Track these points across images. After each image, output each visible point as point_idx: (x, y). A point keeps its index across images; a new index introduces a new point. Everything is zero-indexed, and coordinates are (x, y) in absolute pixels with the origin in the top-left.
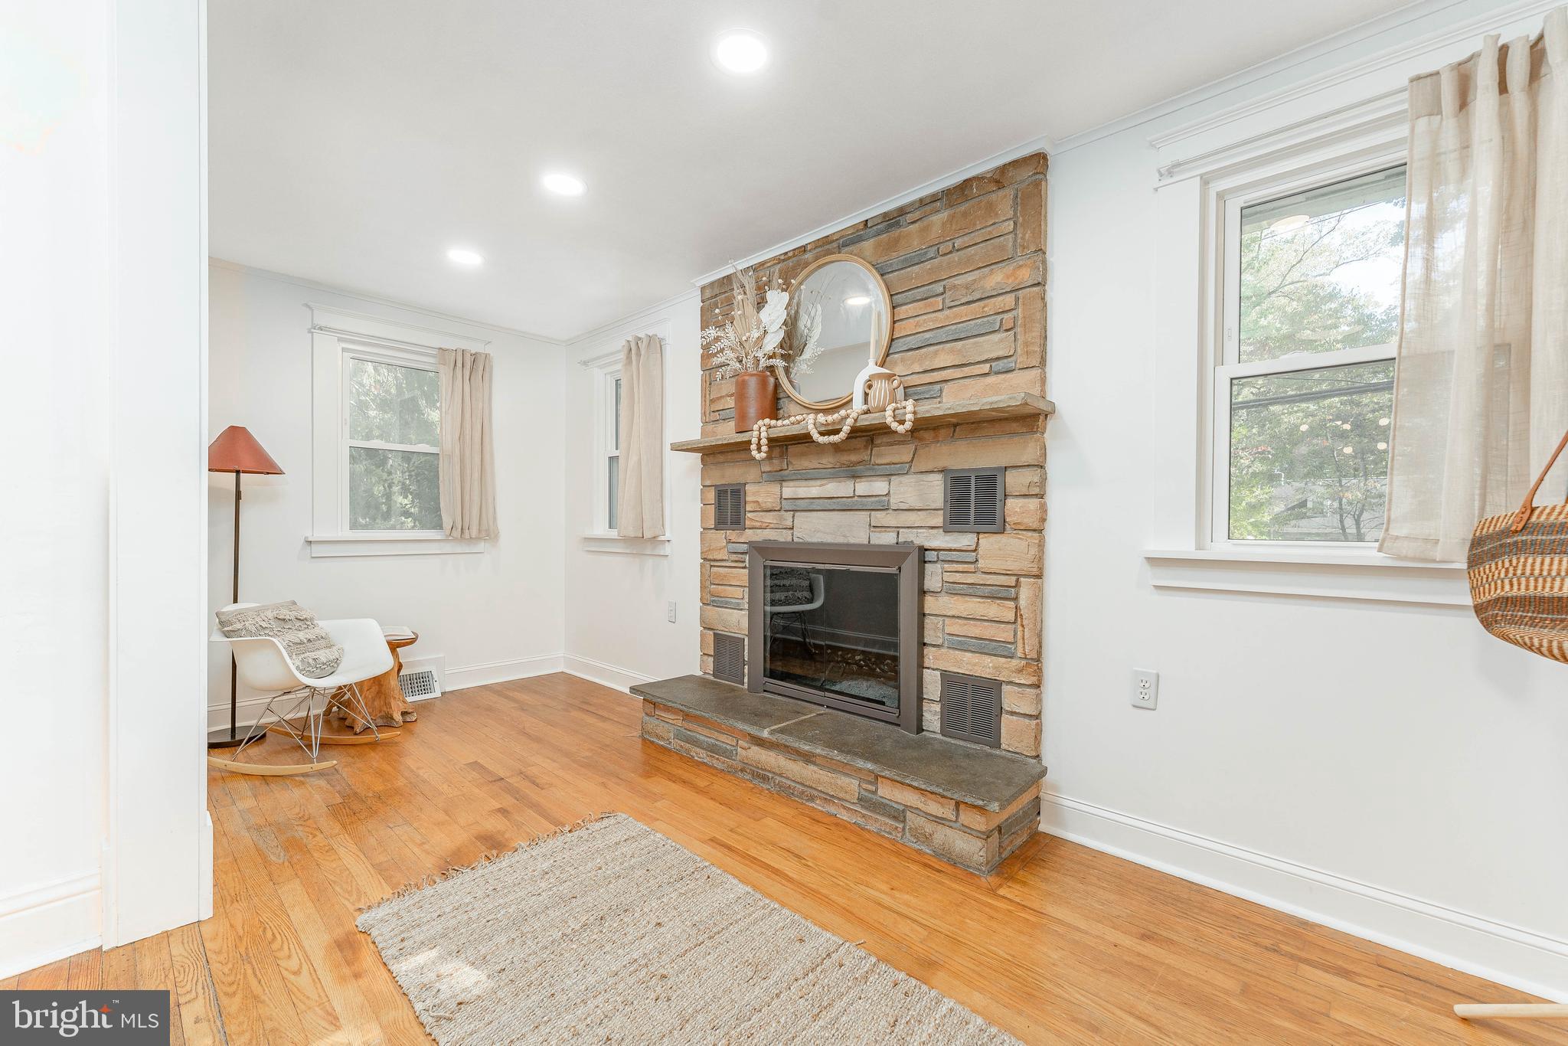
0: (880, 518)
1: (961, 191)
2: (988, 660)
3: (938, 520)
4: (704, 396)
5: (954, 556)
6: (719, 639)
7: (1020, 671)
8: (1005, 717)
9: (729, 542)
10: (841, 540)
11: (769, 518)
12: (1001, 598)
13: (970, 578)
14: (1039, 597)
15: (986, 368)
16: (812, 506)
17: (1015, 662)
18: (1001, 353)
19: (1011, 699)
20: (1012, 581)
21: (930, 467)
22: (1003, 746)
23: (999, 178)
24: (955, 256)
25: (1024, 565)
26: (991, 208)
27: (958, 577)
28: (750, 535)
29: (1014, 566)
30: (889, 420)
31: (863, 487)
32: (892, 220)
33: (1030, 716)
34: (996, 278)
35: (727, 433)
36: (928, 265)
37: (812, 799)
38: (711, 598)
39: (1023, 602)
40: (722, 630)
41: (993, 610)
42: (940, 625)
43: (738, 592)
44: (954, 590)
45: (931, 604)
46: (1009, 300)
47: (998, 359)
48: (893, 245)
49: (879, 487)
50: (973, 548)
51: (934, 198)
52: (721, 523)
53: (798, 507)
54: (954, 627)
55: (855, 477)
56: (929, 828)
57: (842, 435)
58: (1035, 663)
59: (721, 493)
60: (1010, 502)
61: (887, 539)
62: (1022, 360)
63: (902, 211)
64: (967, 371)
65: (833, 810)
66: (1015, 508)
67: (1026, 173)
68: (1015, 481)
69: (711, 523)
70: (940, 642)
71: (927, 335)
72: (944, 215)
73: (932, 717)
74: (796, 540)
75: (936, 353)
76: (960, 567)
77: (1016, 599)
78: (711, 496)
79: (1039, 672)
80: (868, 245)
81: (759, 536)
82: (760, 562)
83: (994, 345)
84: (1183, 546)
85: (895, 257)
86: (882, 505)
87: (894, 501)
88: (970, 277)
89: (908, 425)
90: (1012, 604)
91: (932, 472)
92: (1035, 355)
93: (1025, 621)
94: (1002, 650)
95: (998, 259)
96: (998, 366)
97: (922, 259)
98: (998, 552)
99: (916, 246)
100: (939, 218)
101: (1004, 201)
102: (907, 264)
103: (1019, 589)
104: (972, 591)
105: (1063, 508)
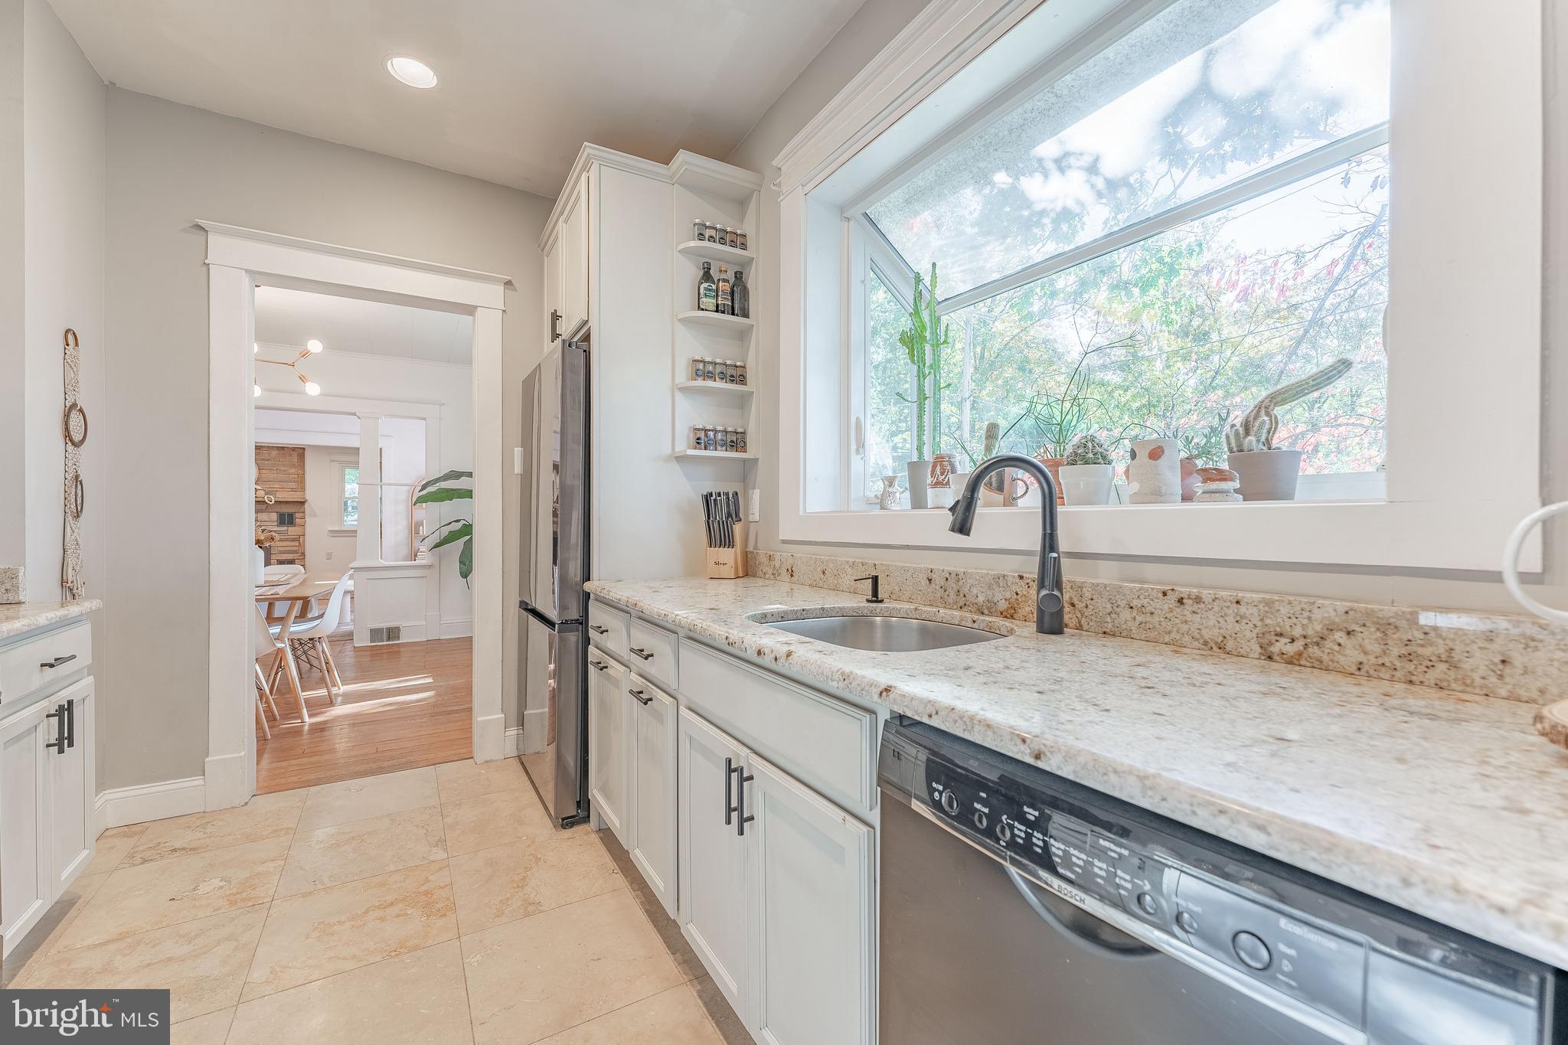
3: (276, 523)
5: (281, 532)
7: (301, 556)
12: (295, 541)
13: (286, 537)
14: (304, 541)
15: (289, 490)
18: (294, 488)
20: (298, 537)
23: (294, 449)
24: (279, 462)
27: (282, 537)
29: (298, 534)
30: (266, 501)
34: (291, 471)
36: (273, 461)
39: (301, 541)
41: (292, 544)
42: (277, 548)
45: (273, 544)
46: (296, 476)
50: (287, 530)
54: (282, 548)
58: (303, 554)
60: (296, 519)
62: (299, 490)
64: (284, 490)
66: (297, 521)
68: (297, 515)
70: (276, 552)
71: (271, 479)
72: (276, 452)
75: (274, 484)
76: (283, 534)
83: (293, 485)
84: (336, 528)
85: (261, 457)
88: (285, 469)
89: (273, 502)
90: (298, 542)
91: (273, 512)
92: (303, 489)
93: (302, 545)
94: (296, 552)
95: (294, 466)
96: (292, 490)
97: (269, 460)
98: (292, 531)
99: (267, 457)
100: (274, 453)
101: (295, 459)
102: (263, 460)
103: (299, 539)
104: (286, 540)
105: (310, 521)
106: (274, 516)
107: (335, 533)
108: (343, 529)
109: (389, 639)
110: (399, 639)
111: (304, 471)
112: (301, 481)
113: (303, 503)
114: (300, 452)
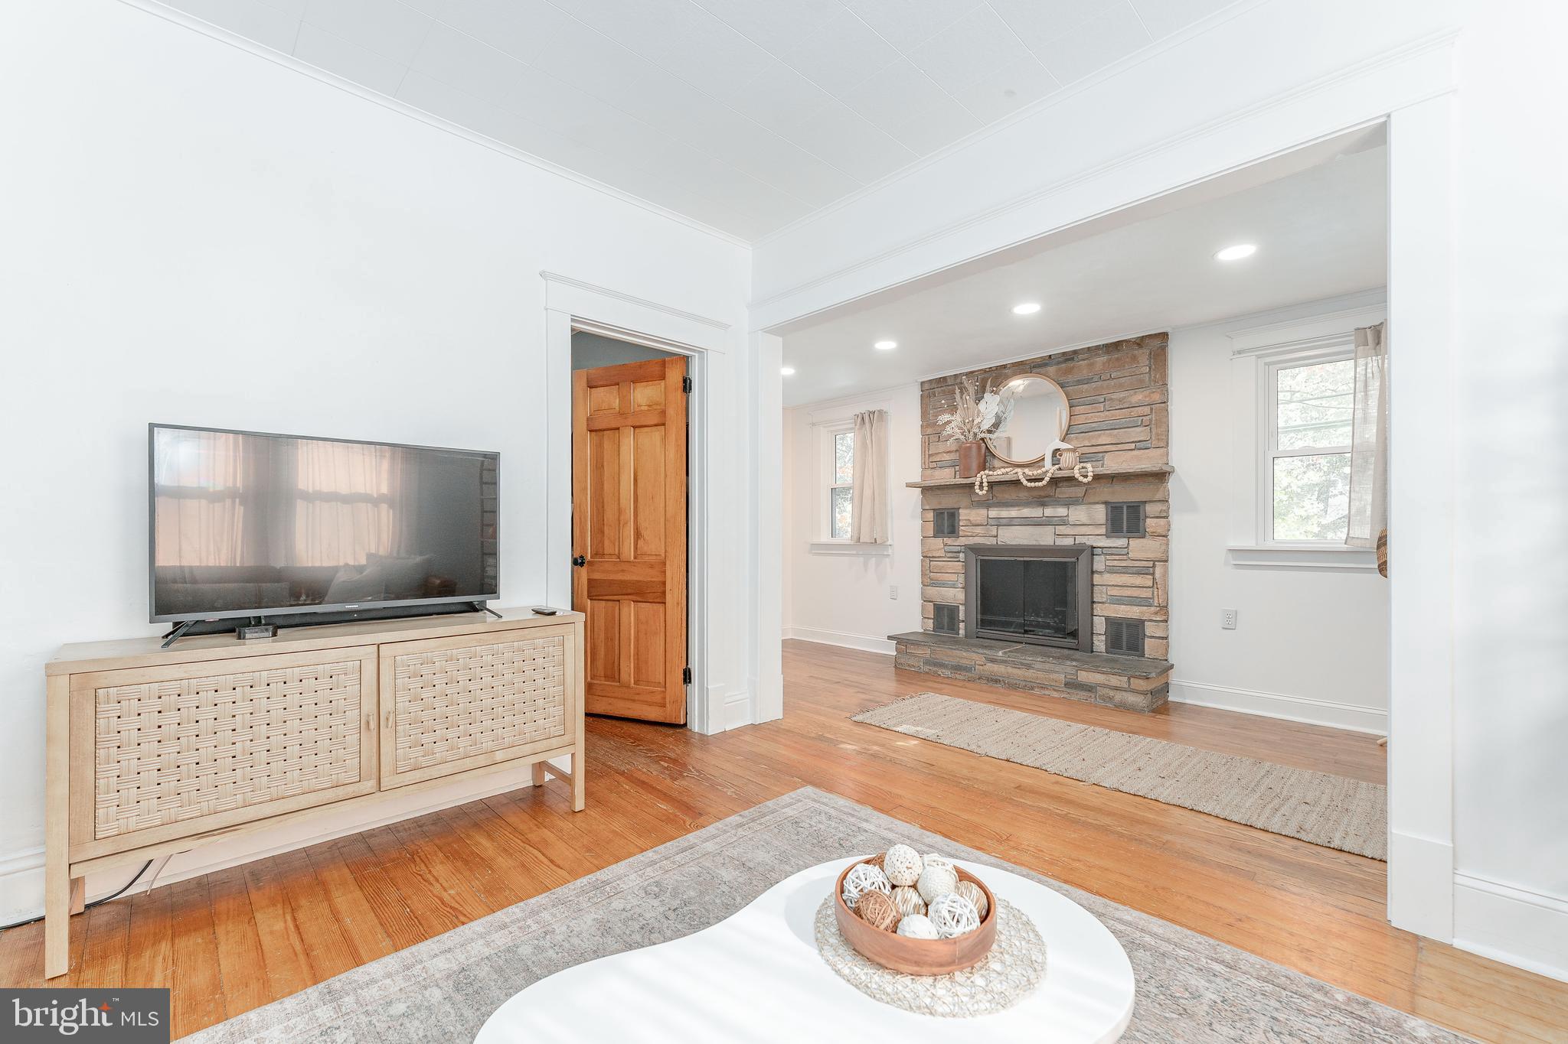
0: (1061, 529)
1: (1116, 346)
2: (1136, 609)
3: (1103, 530)
4: (923, 452)
5: (1114, 551)
6: (939, 609)
7: (1156, 613)
8: (1147, 640)
9: (946, 545)
10: (1034, 543)
11: (978, 530)
12: (1143, 574)
13: (1124, 564)
14: (1165, 574)
15: (1133, 446)
16: (1010, 522)
17: (1153, 608)
18: (1142, 439)
19: (1150, 629)
20: (1151, 564)
21: (1097, 500)
22: (1146, 656)
23: (1140, 342)
24: (1112, 383)
25: (1159, 555)
26: (1134, 358)
27: (1116, 563)
28: (962, 541)
29: (1151, 556)
30: (1077, 476)
31: (1049, 511)
32: (1069, 357)
33: (1163, 638)
34: (1138, 397)
35: (946, 476)
36: (1094, 385)
37: (1032, 688)
38: (929, 579)
39: (1157, 575)
40: (939, 601)
41: (1138, 580)
42: (1104, 590)
43: (954, 577)
44: (1112, 570)
45: (1097, 579)
46: (1147, 410)
47: (1139, 441)
48: (1069, 371)
49: (1061, 511)
50: (1126, 546)
51: (1098, 347)
52: (938, 532)
53: (999, 523)
54: (1115, 592)
55: (1043, 505)
56: (1111, 693)
57: (1044, 482)
58: (1164, 609)
59: (939, 514)
60: (1148, 520)
61: (1068, 542)
62: (1155, 443)
63: (1075, 352)
64: (1120, 447)
65: (1047, 692)
66: (1151, 524)
67: (1157, 343)
68: (1150, 509)
69: (931, 533)
70: (1104, 600)
71: (1094, 425)
72: (1105, 358)
73: (1100, 644)
74: (999, 543)
75: (1100, 436)
76: (1117, 557)
77: (1153, 574)
78: (930, 516)
79: (1167, 613)
80: (1051, 370)
81: (971, 541)
82: (973, 557)
83: (1139, 434)
84: (1249, 543)
85: (1070, 378)
86: (1064, 522)
87: (1072, 519)
88: (1122, 395)
89: (1090, 479)
90: (1151, 577)
91: (1098, 503)
92: (1163, 441)
93: (1159, 586)
94: (1145, 602)
95: (1139, 386)
96: (1140, 445)
97: (1088, 381)
98: (1140, 548)
99: (1085, 373)
100: (1101, 360)
101: (1143, 356)
102: (1079, 382)
103: (1153, 568)
104: (1125, 570)
105: (1181, 524)
106: (1100, 513)
107: (1247, 558)
108: (1269, 545)
112: (1158, 418)
113: (1163, 477)
114: (1152, 346)
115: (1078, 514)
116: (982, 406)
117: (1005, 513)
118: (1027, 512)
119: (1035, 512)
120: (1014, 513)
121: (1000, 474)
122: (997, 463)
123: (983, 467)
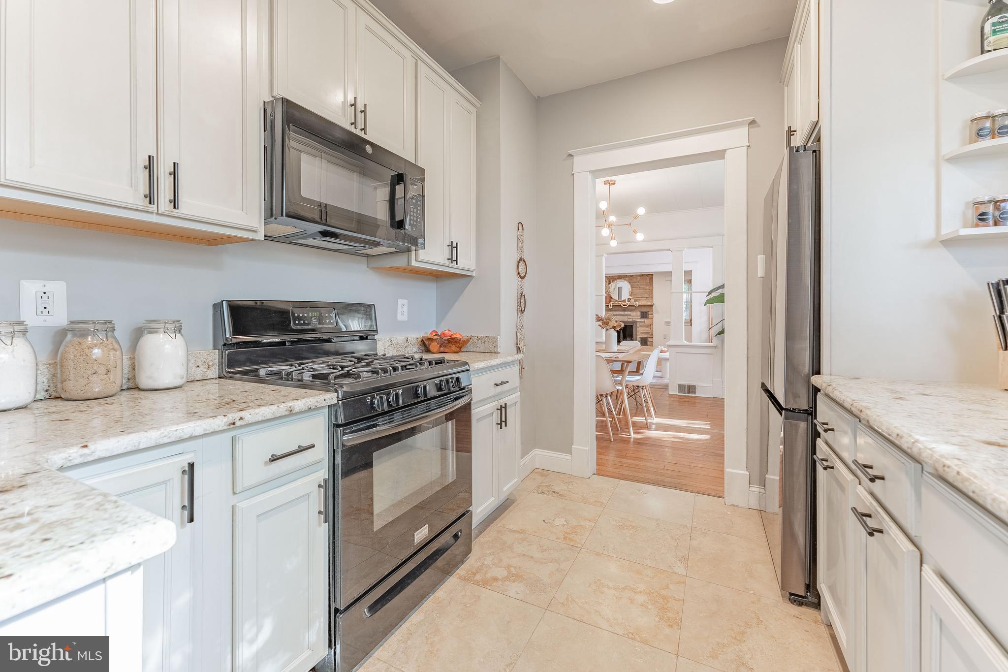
0: (629, 317)
1: (641, 275)
3: (639, 317)
5: (641, 322)
13: (644, 325)
14: (652, 327)
19: (649, 340)
21: (638, 310)
23: (648, 275)
24: (641, 283)
26: (646, 279)
27: (642, 325)
29: (650, 323)
30: (634, 304)
31: (626, 313)
32: (631, 276)
34: (647, 287)
36: (637, 284)
41: (647, 329)
44: (641, 327)
45: (638, 329)
46: (649, 290)
48: (631, 279)
49: (630, 313)
50: (644, 321)
51: (638, 275)
54: (641, 330)
55: (625, 311)
57: (627, 306)
58: (652, 335)
61: (631, 320)
62: (650, 298)
63: (633, 275)
64: (643, 298)
66: (649, 316)
67: (651, 276)
68: (649, 313)
70: (639, 333)
71: (637, 293)
72: (639, 278)
75: (638, 295)
80: (627, 278)
83: (647, 296)
85: (631, 281)
86: (630, 315)
87: (632, 315)
88: (643, 287)
89: (636, 305)
90: (649, 328)
92: (652, 298)
93: (651, 330)
94: (648, 333)
95: (647, 285)
96: (647, 298)
97: (636, 282)
98: (647, 321)
99: (635, 280)
101: (648, 278)
102: (634, 282)
103: (650, 326)
104: (644, 327)
105: (655, 316)
106: (639, 313)
107: (668, 323)
109: (689, 393)
110: (695, 393)
111: (652, 287)
112: (651, 293)
113: (652, 306)
114: (650, 277)
115: (633, 313)
116: (610, 285)
117: (615, 313)
118: (621, 313)
119: (623, 313)
120: (617, 313)
121: (615, 303)
122: (613, 300)
123: (610, 302)
